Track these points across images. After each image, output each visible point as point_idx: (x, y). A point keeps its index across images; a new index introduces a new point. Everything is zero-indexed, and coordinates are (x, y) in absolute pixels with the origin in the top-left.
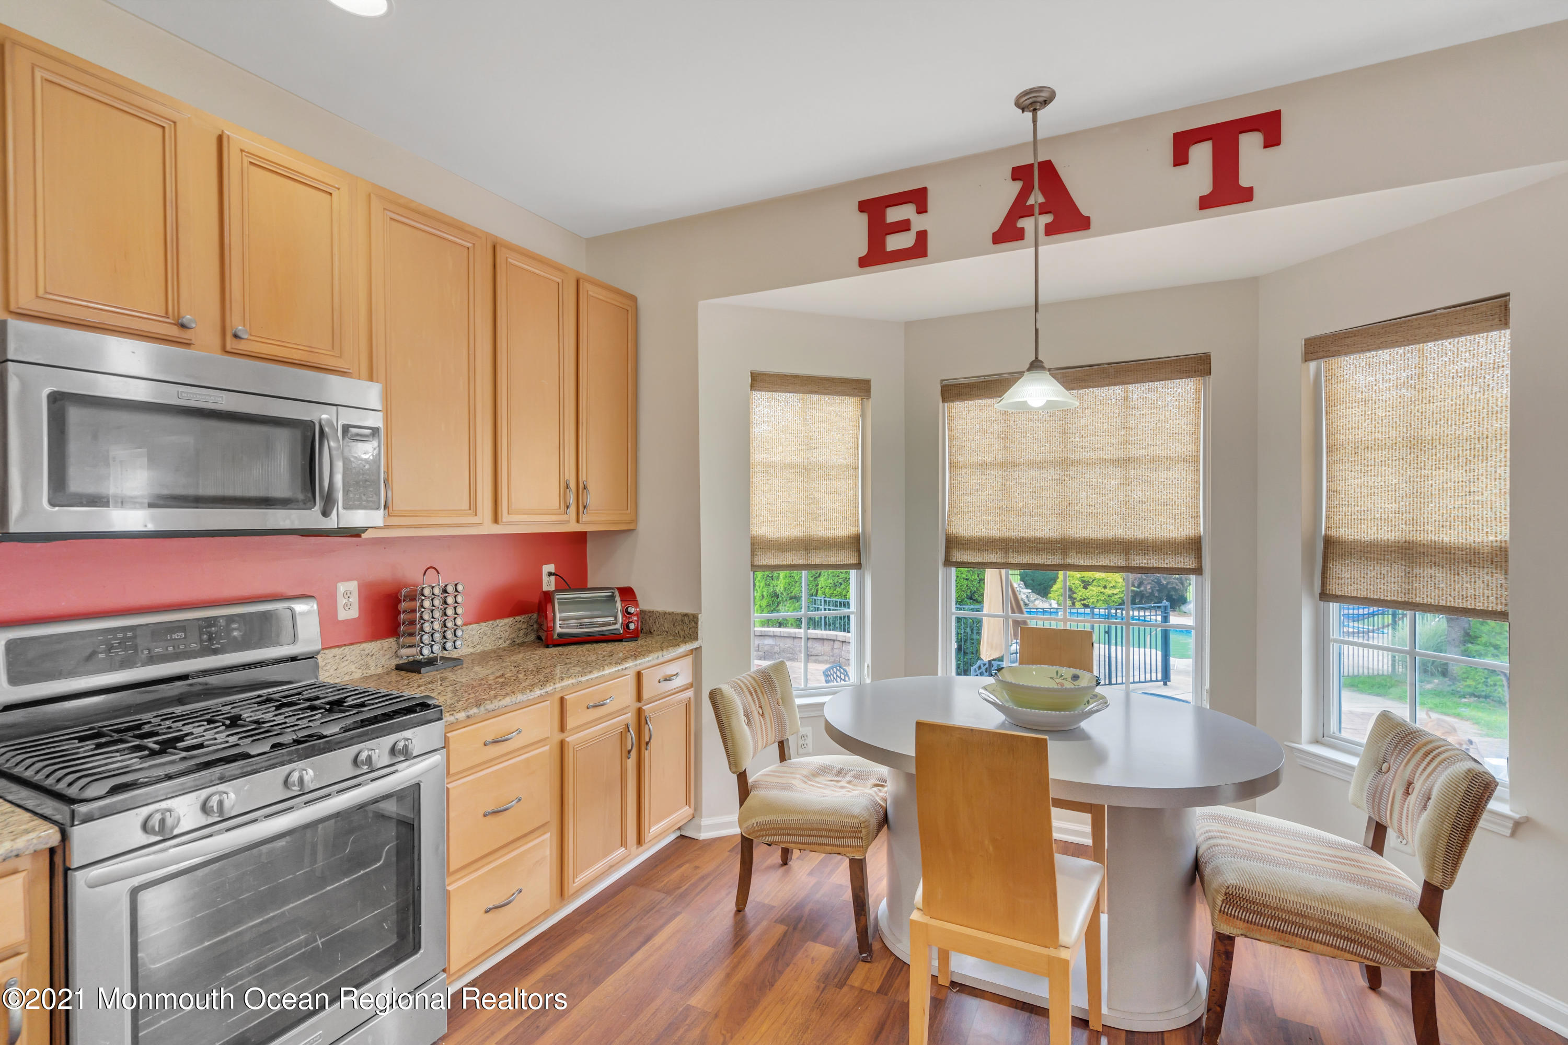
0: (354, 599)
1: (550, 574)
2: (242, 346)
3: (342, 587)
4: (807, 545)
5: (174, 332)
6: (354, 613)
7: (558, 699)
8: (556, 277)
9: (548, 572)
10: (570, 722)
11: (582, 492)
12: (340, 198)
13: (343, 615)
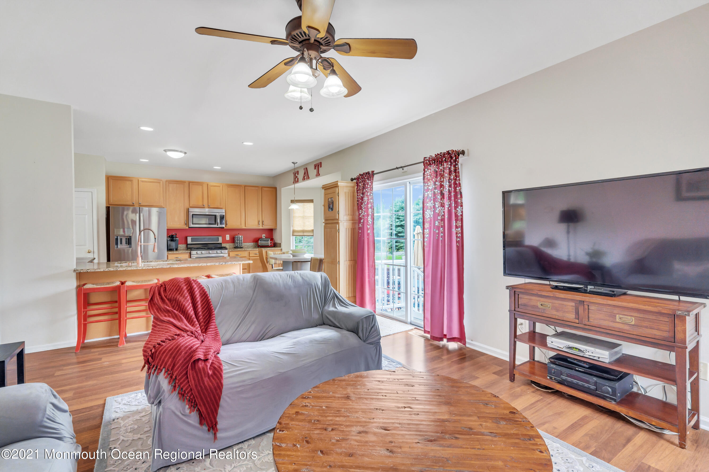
0: (229, 237)
2: (210, 207)
3: (227, 235)
4: (303, 231)
5: (203, 206)
6: (229, 239)
7: (248, 251)
8: (257, 188)
9: (264, 236)
10: (250, 256)
11: (263, 222)
12: (221, 187)
13: (227, 239)
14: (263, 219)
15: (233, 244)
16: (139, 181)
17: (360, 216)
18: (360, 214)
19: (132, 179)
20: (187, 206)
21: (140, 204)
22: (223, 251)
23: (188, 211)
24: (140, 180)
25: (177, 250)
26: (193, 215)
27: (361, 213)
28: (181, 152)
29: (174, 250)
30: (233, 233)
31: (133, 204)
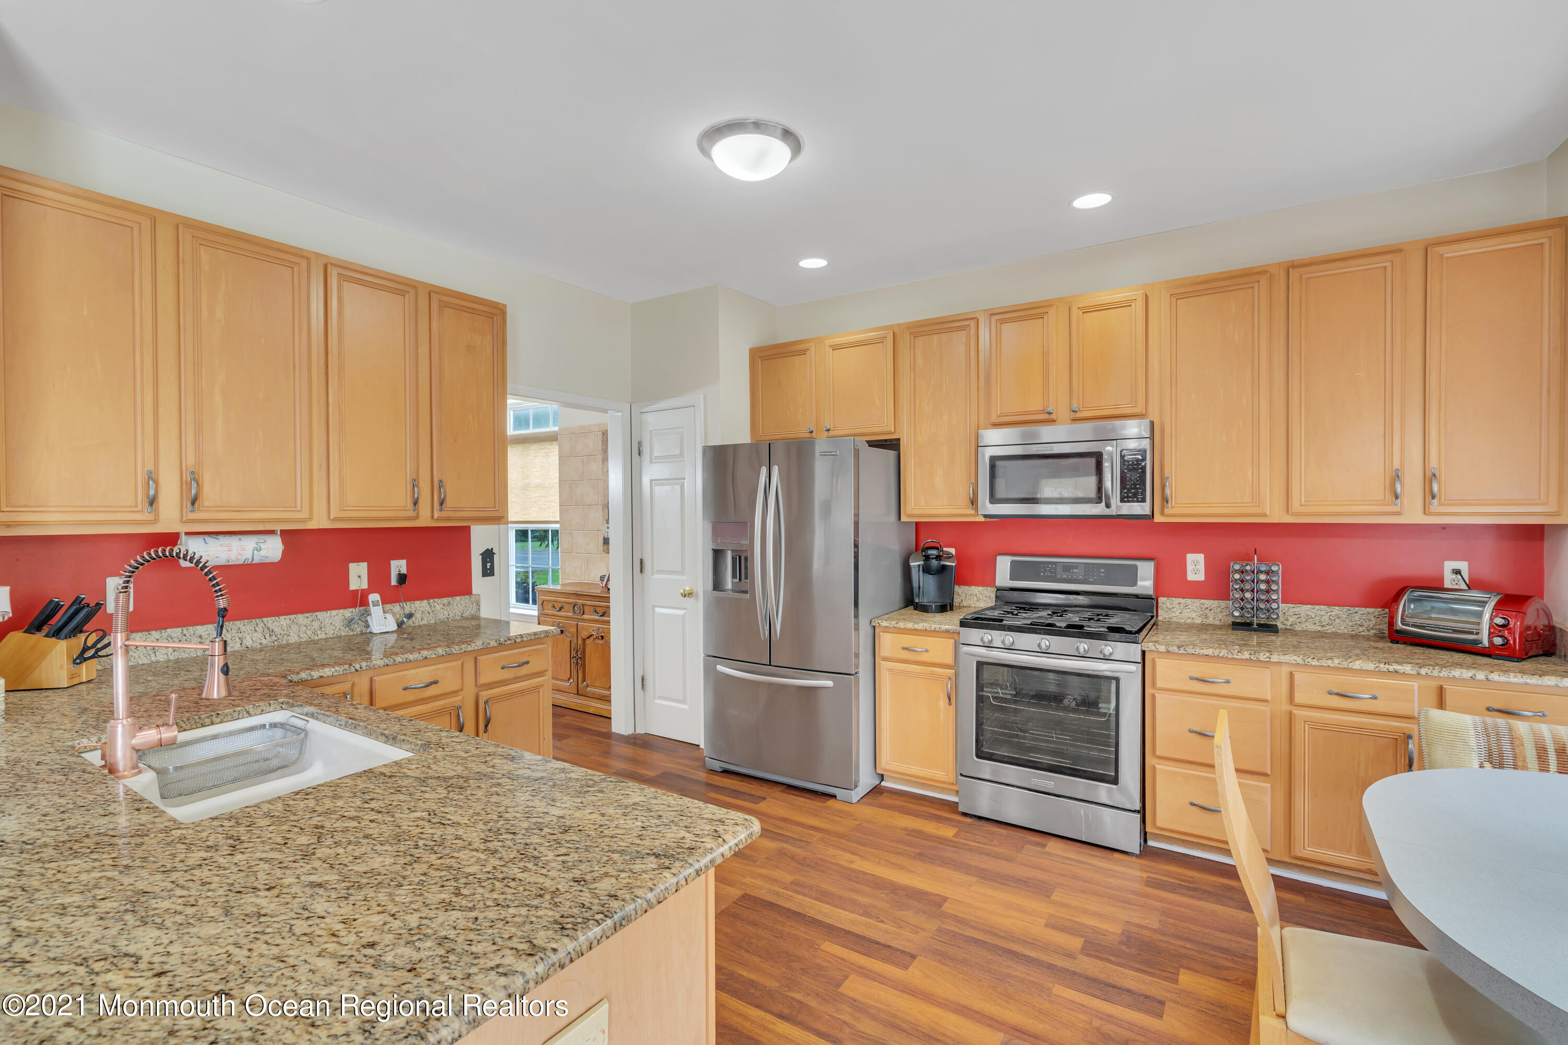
0: (1202, 567)
1: (1457, 572)
2: (1079, 415)
3: (1190, 557)
5: (1046, 416)
6: (1201, 577)
7: (1285, 670)
8: (1383, 262)
9: (1451, 570)
10: (1299, 698)
11: (1430, 478)
12: (1142, 305)
13: (1191, 577)
14: (1433, 463)
15: (1223, 603)
16: (827, 348)
20: (978, 420)
21: (828, 430)
22: (1110, 650)
23: (977, 444)
24: (829, 342)
25: (941, 606)
26: (994, 459)
29: (932, 608)
30: (1228, 546)
31: (811, 432)
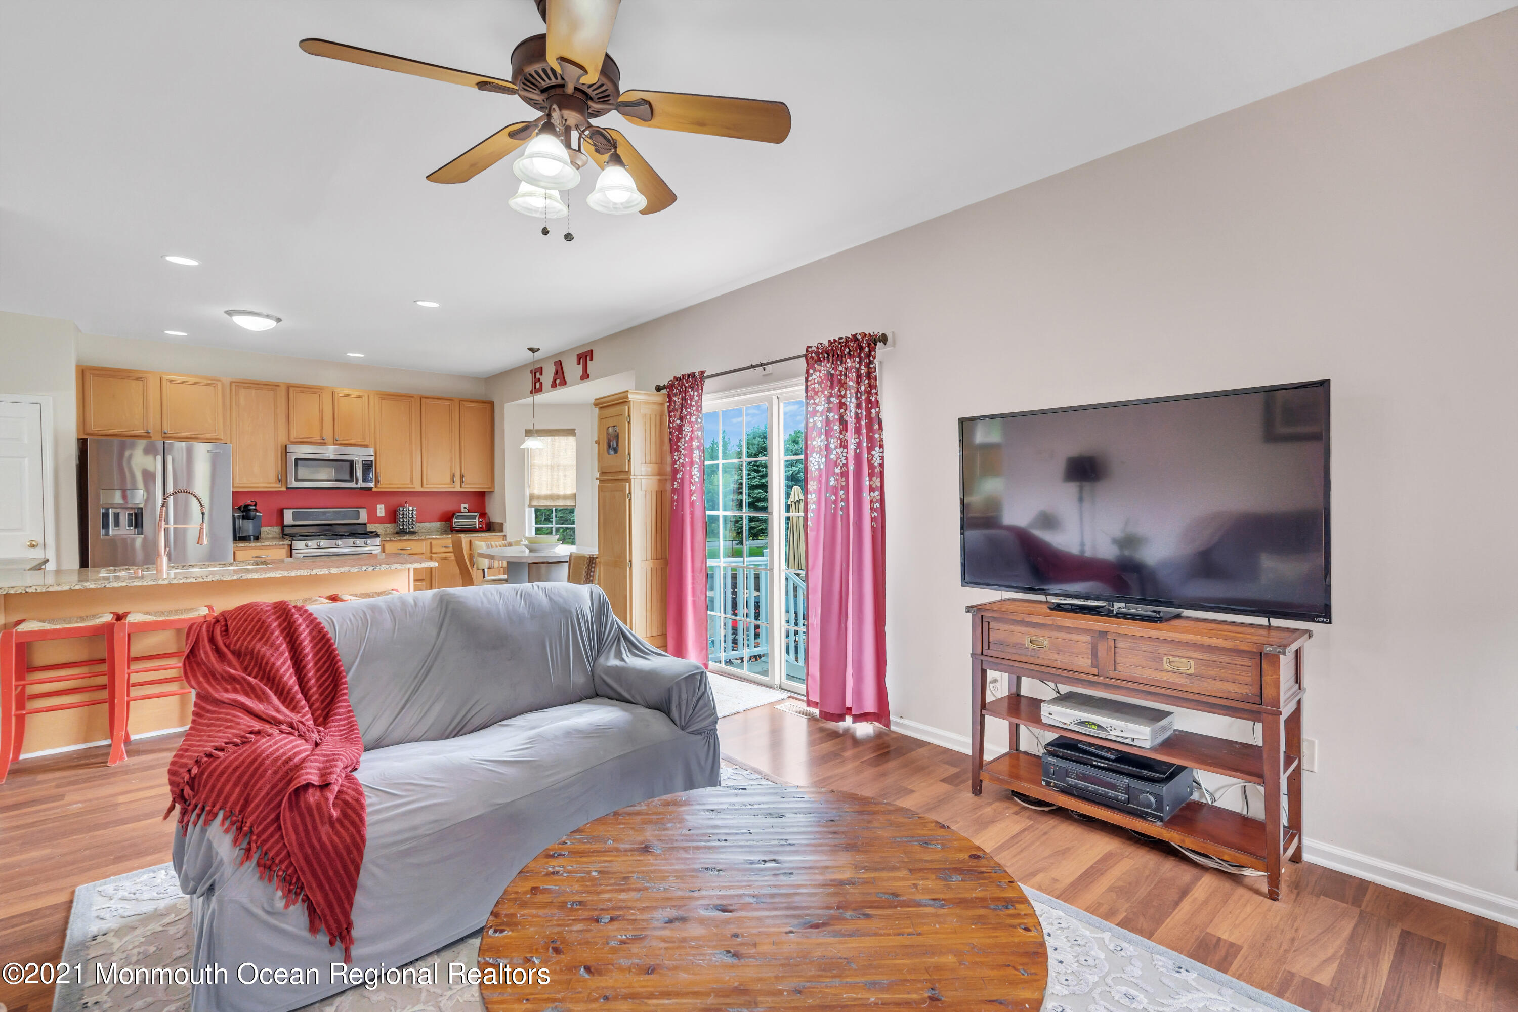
0: (383, 510)
1: (465, 508)
2: (338, 442)
3: (378, 506)
4: (553, 497)
5: (322, 441)
6: (383, 514)
7: (429, 542)
8: (448, 403)
9: (464, 507)
10: (434, 550)
11: (462, 476)
12: (365, 399)
13: (379, 515)
14: (463, 471)
15: (393, 525)
16: (164, 383)
17: (676, 466)
18: (674, 462)
19: (145, 376)
20: (282, 439)
21: (165, 433)
22: (369, 542)
23: (285, 451)
24: (165, 377)
25: (257, 538)
26: (297, 460)
27: (677, 459)
28: (268, 316)
29: (250, 539)
30: (394, 501)
31: (149, 433)
